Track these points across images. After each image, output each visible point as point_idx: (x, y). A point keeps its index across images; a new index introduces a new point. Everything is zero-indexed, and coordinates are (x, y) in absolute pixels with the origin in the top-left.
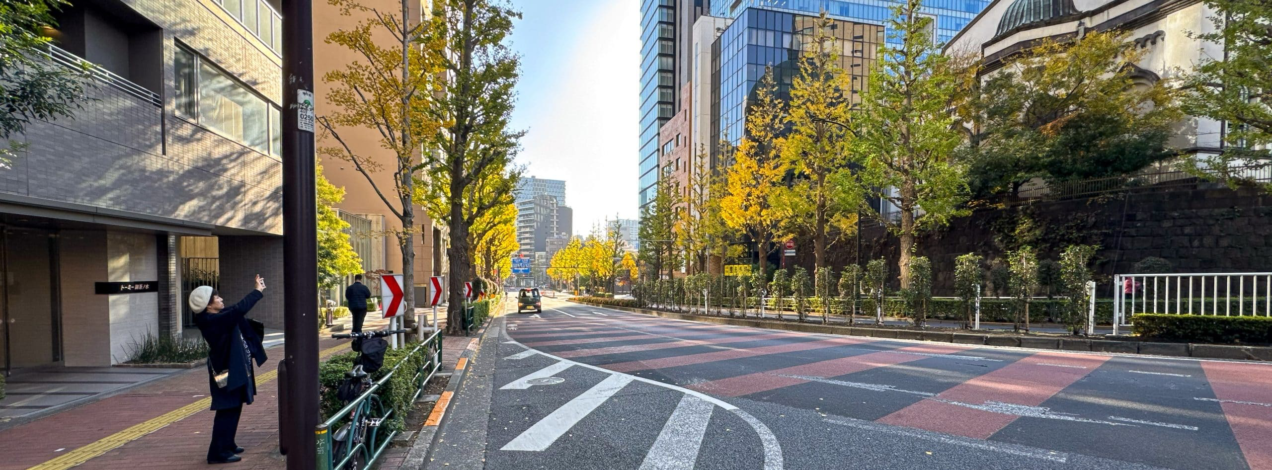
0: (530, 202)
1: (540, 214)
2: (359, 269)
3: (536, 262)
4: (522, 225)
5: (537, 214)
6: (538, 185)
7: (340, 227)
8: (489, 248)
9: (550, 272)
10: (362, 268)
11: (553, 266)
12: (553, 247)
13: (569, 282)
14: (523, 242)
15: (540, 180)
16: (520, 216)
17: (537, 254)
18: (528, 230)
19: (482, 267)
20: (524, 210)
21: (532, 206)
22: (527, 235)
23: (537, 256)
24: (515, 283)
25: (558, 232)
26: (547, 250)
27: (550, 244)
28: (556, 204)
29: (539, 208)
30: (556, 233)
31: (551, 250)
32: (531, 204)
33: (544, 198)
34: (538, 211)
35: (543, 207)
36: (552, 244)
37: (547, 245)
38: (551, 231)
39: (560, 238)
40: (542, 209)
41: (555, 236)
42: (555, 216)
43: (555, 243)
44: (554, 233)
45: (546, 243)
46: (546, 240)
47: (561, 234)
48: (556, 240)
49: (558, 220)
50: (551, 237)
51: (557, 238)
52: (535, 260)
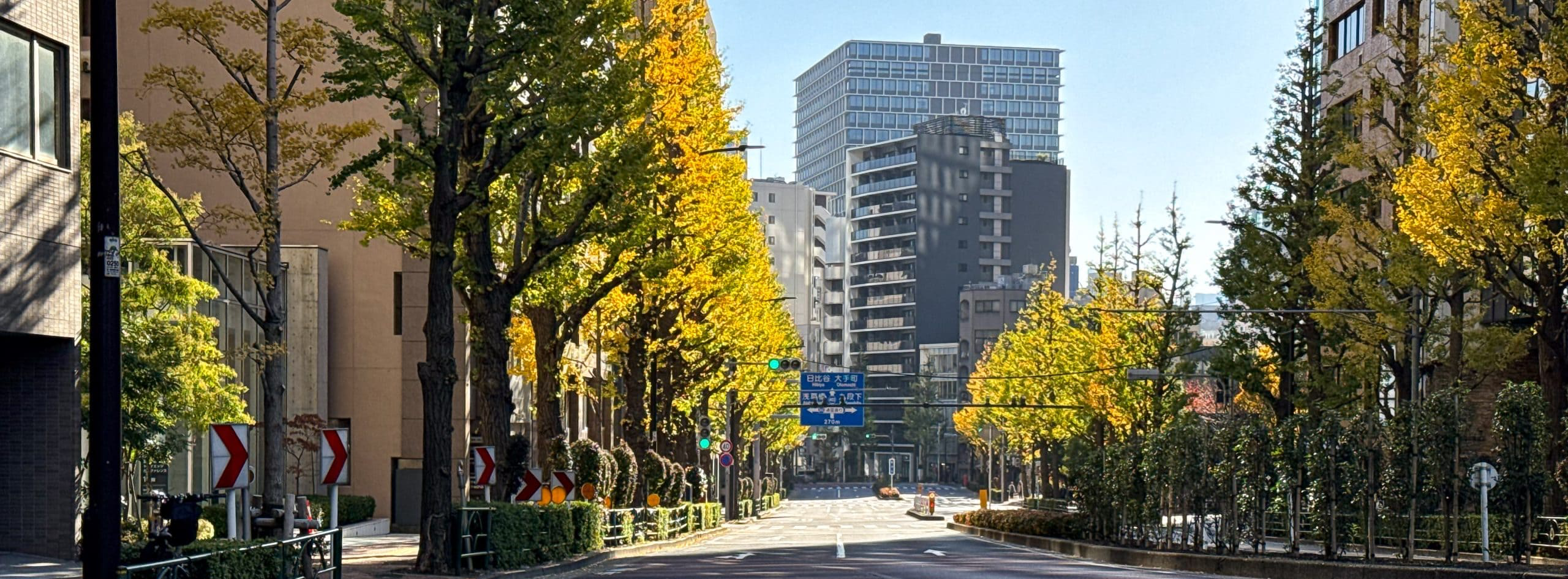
0: (902, 148)
1: (942, 194)
2: (241, 414)
3: (923, 383)
4: (874, 234)
5: (929, 193)
6: (950, 72)
7: (192, 299)
9: (963, 420)
10: (247, 411)
11: (977, 399)
12: (983, 322)
13: (1028, 459)
14: (873, 303)
15: (957, 49)
16: (864, 202)
17: (928, 352)
18: (895, 255)
20: (877, 176)
21: (909, 160)
22: (896, 277)
23: (923, 359)
24: (841, 467)
25: (1008, 263)
26: (963, 335)
27: (976, 312)
28: (1006, 152)
29: (934, 170)
30: (1003, 267)
31: (979, 335)
32: (905, 153)
33: (956, 129)
34: (935, 182)
35: (952, 164)
36: (984, 312)
37: (963, 316)
38: (982, 262)
39: (1014, 289)
40: (947, 174)
41: (995, 278)
42: (998, 202)
43: (997, 306)
44: (992, 267)
45: (963, 308)
46: (963, 296)
47: (1021, 270)
48: (999, 295)
49: (1008, 216)
50: (982, 285)
51: (1004, 287)
52: (918, 375)
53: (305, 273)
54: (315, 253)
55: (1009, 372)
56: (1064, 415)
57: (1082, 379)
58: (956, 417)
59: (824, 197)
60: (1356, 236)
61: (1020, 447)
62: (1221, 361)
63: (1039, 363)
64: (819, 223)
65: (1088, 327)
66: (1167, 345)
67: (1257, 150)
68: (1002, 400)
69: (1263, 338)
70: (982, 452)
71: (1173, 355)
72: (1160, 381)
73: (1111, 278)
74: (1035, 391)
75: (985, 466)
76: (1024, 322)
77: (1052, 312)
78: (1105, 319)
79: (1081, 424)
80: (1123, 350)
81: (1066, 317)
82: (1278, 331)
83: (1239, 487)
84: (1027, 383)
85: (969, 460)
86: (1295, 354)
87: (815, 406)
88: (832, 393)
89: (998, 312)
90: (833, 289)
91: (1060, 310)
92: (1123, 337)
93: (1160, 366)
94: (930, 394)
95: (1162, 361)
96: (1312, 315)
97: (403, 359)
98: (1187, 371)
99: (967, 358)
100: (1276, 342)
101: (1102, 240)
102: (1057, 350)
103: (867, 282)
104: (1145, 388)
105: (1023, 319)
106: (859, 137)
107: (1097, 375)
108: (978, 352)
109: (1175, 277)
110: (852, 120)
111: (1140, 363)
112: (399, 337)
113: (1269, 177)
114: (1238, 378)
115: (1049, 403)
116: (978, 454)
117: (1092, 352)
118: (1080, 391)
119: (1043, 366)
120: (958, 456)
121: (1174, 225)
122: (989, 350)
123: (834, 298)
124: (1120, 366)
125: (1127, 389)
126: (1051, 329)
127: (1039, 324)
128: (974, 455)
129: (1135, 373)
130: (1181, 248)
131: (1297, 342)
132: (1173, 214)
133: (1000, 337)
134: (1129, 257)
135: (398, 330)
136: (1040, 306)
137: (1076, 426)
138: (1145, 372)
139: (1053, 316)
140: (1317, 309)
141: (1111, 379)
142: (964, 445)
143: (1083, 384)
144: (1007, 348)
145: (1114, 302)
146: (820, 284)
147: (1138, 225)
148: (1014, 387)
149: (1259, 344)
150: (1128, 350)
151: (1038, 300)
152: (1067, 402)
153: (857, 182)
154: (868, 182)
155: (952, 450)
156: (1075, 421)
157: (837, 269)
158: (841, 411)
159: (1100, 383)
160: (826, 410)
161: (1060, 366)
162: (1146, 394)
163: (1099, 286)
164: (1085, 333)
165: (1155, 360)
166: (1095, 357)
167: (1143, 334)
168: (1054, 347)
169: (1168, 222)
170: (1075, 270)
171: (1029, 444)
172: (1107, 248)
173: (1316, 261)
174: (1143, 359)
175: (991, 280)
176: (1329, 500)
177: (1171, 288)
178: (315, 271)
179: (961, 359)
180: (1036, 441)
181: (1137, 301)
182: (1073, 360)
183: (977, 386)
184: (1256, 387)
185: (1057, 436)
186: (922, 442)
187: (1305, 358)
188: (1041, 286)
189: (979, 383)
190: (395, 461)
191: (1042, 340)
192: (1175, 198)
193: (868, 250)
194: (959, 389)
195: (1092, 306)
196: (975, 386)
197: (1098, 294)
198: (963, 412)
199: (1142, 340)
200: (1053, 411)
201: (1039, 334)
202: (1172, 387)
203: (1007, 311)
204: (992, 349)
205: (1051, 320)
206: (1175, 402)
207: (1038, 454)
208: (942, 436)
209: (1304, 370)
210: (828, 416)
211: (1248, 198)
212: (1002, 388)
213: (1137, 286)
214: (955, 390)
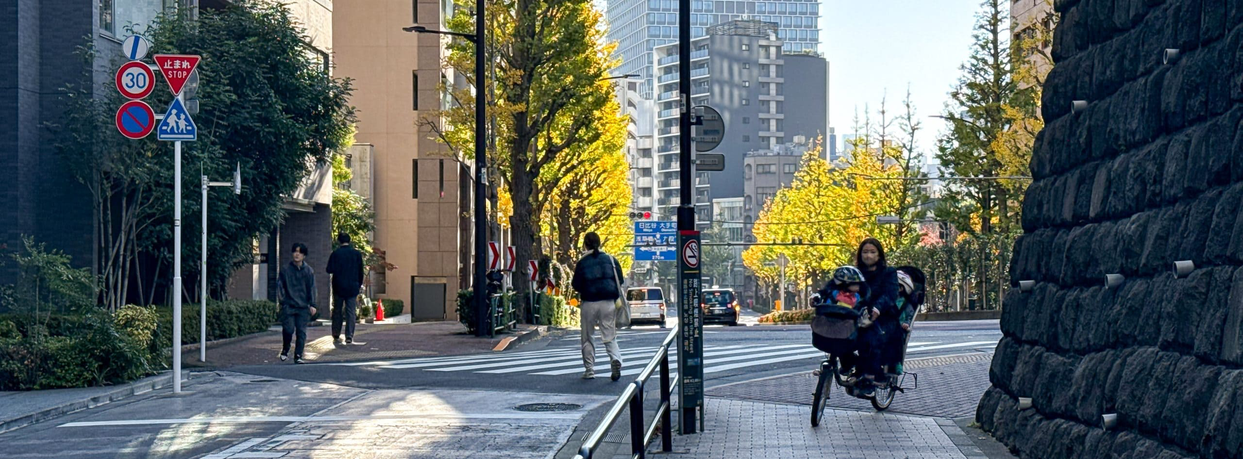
0: (697, 46)
1: (731, 84)
3: (716, 230)
4: (676, 113)
5: (721, 83)
8: (565, 205)
9: (751, 257)
11: (760, 240)
12: (764, 181)
13: (802, 286)
16: (668, 88)
17: (720, 205)
19: (552, 242)
21: (703, 56)
23: (716, 210)
25: (781, 134)
26: (747, 191)
27: (758, 173)
28: (778, 48)
29: (726, 65)
30: (777, 138)
31: (760, 191)
32: (700, 49)
33: (740, 31)
34: (726, 75)
35: (738, 60)
36: (763, 173)
37: (747, 177)
38: (761, 134)
39: (786, 155)
40: (736, 68)
41: (771, 146)
42: (773, 87)
43: (773, 168)
44: (769, 138)
45: (747, 170)
46: (747, 161)
47: (792, 141)
48: (775, 160)
49: (781, 98)
50: (761, 152)
51: (779, 154)
52: (712, 221)
53: (362, 161)
54: (368, 148)
55: (788, 220)
56: (831, 251)
57: (843, 224)
58: (744, 254)
59: (635, 84)
60: (1026, 128)
61: (796, 277)
62: (941, 210)
63: (811, 212)
64: (631, 104)
65: (847, 186)
66: (905, 199)
67: (963, 67)
68: (783, 240)
69: (969, 194)
70: (765, 282)
71: (909, 206)
72: (901, 225)
73: (864, 150)
74: (807, 234)
75: (767, 293)
76: (799, 183)
77: (819, 174)
78: (859, 181)
79: (843, 257)
80: (873, 203)
81: (831, 178)
82: (980, 189)
83: (938, 278)
84: (801, 228)
85: (754, 289)
86: (992, 205)
87: (648, 245)
88: (658, 236)
89: (774, 173)
90: (644, 156)
91: (826, 173)
92: (873, 193)
93: (900, 214)
94: (721, 238)
95: (901, 211)
96: (999, 180)
97: (419, 214)
98: (920, 217)
99: (750, 209)
100: (978, 197)
101: (857, 122)
102: (823, 203)
103: (670, 150)
104: (890, 230)
105: (797, 179)
106: (658, 33)
107: (855, 221)
108: (760, 205)
109: (910, 151)
110: (652, 19)
111: (886, 212)
112: (416, 200)
113: (971, 86)
114: (952, 222)
115: (819, 242)
116: (760, 283)
117: (851, 205)
118: (842, 234)
119: (813, 215)
120: (744, 286)
121: (909, 114)
122: (769, 203)
123: (644, 163)
124: (871, 215)
125: (877, 231)
126: (819, 187)
127: (810, 183)
128: (758, 284)
129: (881, 219)
130: (914, 130)
131: (993, 196)
132: (908, 106)
133: (778, 193)
134: (877, 136)
135: (415, 195)
136: (811, 170)
137: (839, 258)
138: (889, 219)
139: (820, 178)
140: (1001, 176)
141: (865, 224)
142: (749, 277)
143: (844, 228)
144: (784, 202)
145: (866, 168)
146: (633, 152)
147: (883, 112)
148: (791, 231)
149: (966, 198)
150: (877, 203)
151: (809, 166)
152: (833, 241)
153: (662, 73)
154: (671, 72)
155: (740, 280)
156: (839, 255)
157: (648, 140)
158: (664, 249)
159: (857, 226)
160: (653, 249)
161: (827, 215)
162: (891, 234)
163: (855, 156)
164: (845, 191)
165: (897, 209)
166: (853, 208)
167: (888, 191)
168: (821, 200)
169: (904, 111)
170: (833, 138)
171: (803, 274)
172: (860, 128)
173: (1000, 144)
174: (888, 209)
175: (769, 148)
176: (981, 282)
177: (907, 158)
178: (368, 160)
179: (746, 210)
180: (809, 272)
181: (883, 168)
182: (836, 210)
183: (761, 231)
184: (965, 227)
185: (824, 267)
186: (716, 275)
187: (997, 208)
188: (810, 155)
189: (762, 229)
190: (413, 278)
191: (813, 196)
192: (909, 94)
193: (671, 125)
194: (744, 234)
195: (851, 172)
196: (759, 231)
197: (854, 162)
198: (750, 251)
199: (887, 196)
200: (822, 247)
201: (810, 191)
202: (910, 230)
203: (782, 171)
204: (772, 203)
205: (819, 181)
206: (911, 239)
207: (810, 281)
208: (732, 270)
209: (996, 216)
210: (655, 253)
211: (958, 99)
212: (782, 232)
213: (883, 156)
214: (741, 235)
